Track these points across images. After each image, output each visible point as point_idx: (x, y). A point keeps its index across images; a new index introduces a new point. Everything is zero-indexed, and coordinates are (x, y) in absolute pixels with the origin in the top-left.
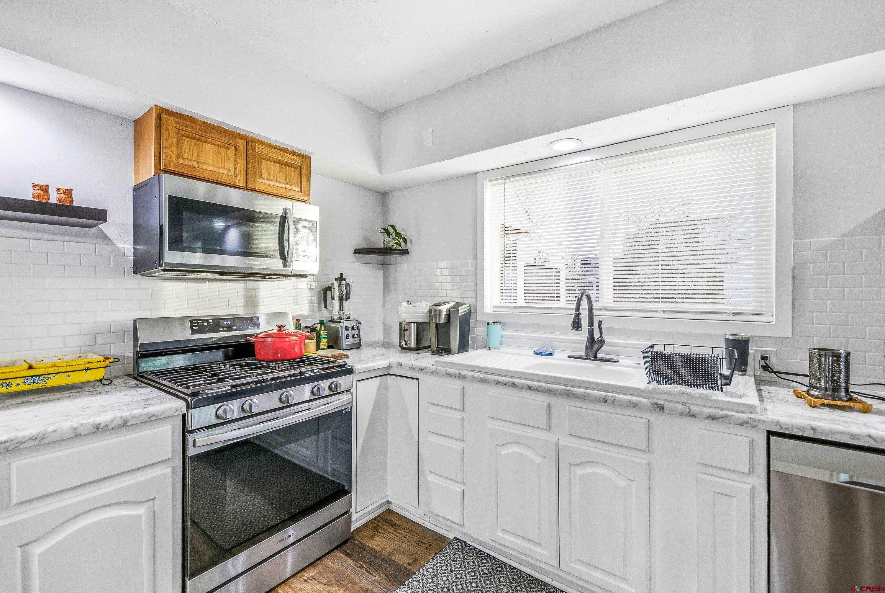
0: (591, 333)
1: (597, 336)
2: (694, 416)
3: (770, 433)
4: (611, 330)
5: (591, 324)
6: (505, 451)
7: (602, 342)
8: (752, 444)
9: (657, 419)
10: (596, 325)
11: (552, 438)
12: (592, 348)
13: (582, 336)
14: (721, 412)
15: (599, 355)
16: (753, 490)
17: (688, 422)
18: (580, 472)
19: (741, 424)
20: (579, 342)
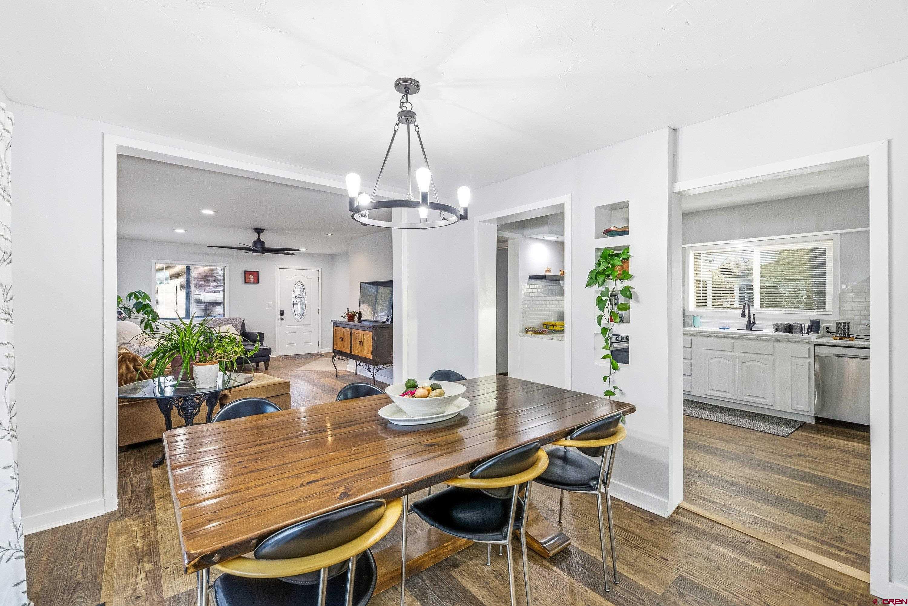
0: (749, 319)
1: (752, 320)
2: (790, 342)
3: (815, 345)
4: (759, 319)
5: (749, 315)
6: (712, 361)
7: (754, 323)
8: (809, 349)
9: (777, 345)
10: (752, 316)
11: (735, 354)
12: (750, 325)
13: (745, 320)
14: (799, 340)
15: (753, 329)
16: (810, 363)
17: (789, 344)
18: (746, 364)
19: (806, 343)
20: (743, 324)
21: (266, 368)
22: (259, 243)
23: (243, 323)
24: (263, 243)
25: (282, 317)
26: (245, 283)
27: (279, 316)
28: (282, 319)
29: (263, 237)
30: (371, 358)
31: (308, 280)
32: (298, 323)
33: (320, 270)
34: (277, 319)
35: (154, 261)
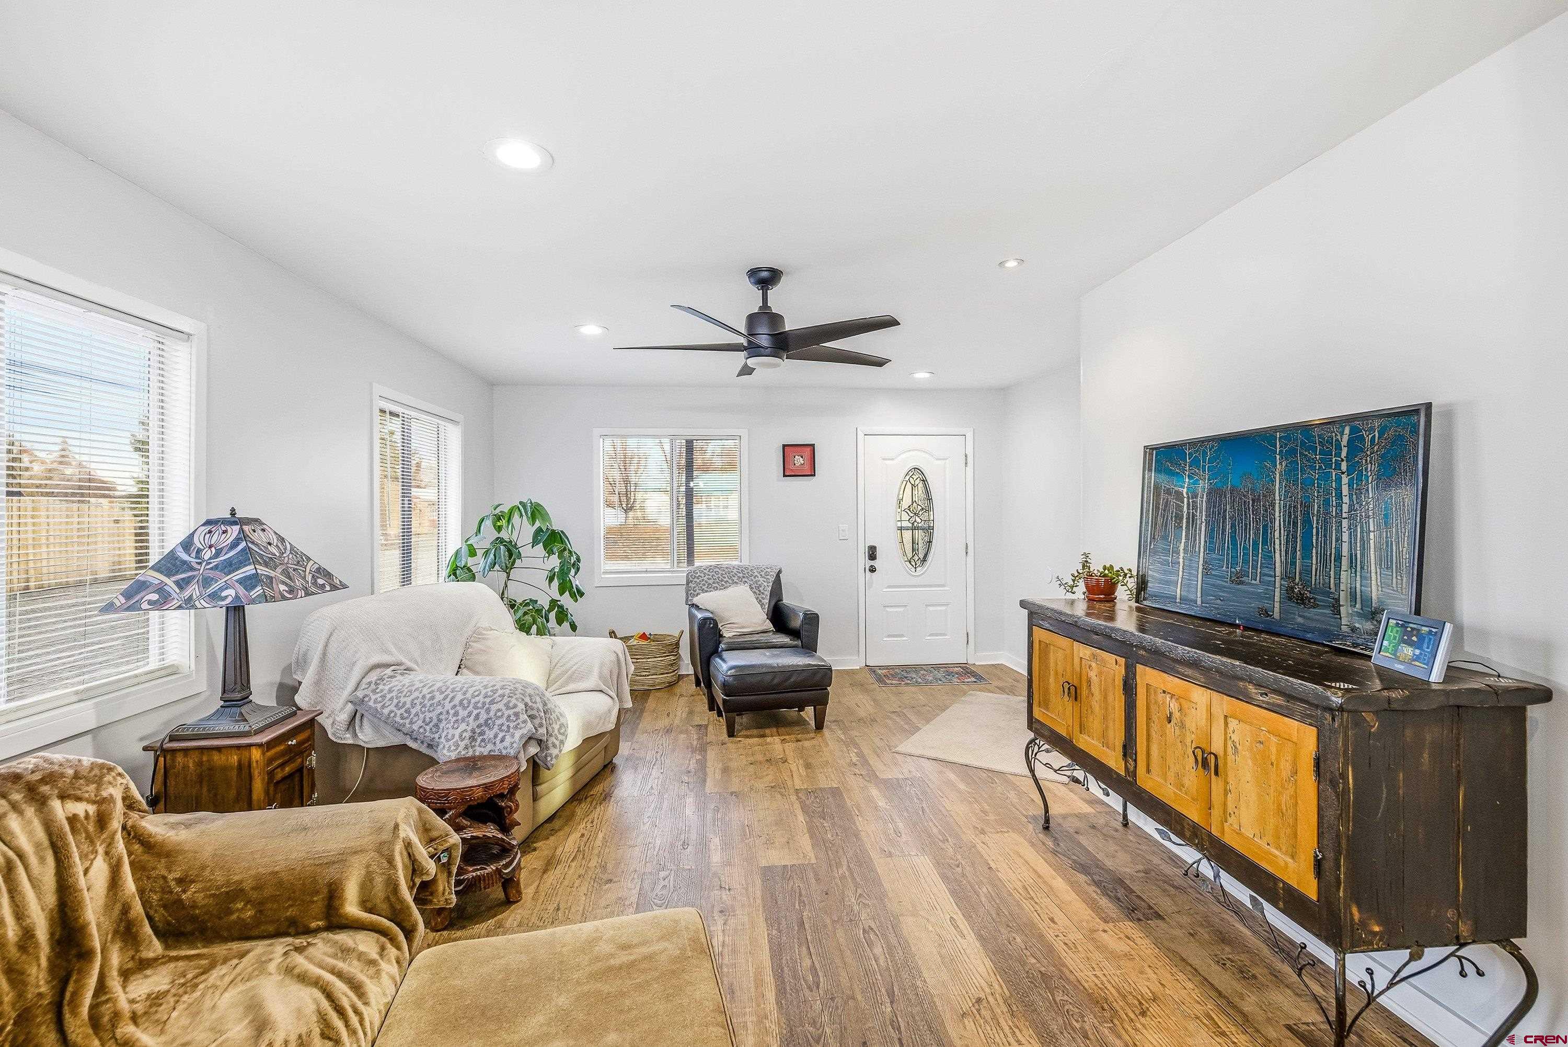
21: (819, 726)
22: (765, 319)
23: (777, 582)
24: (775, 319)
25: (872, 563)
26: (784, 476)
27: (863, 560)
28: (873, 570)
29: (778, 299)
30: (1314, 897)
31: (939, 462)
32: (914, 581)
33: (970, 436)
34: (861, 570)
35: (597, 432)
